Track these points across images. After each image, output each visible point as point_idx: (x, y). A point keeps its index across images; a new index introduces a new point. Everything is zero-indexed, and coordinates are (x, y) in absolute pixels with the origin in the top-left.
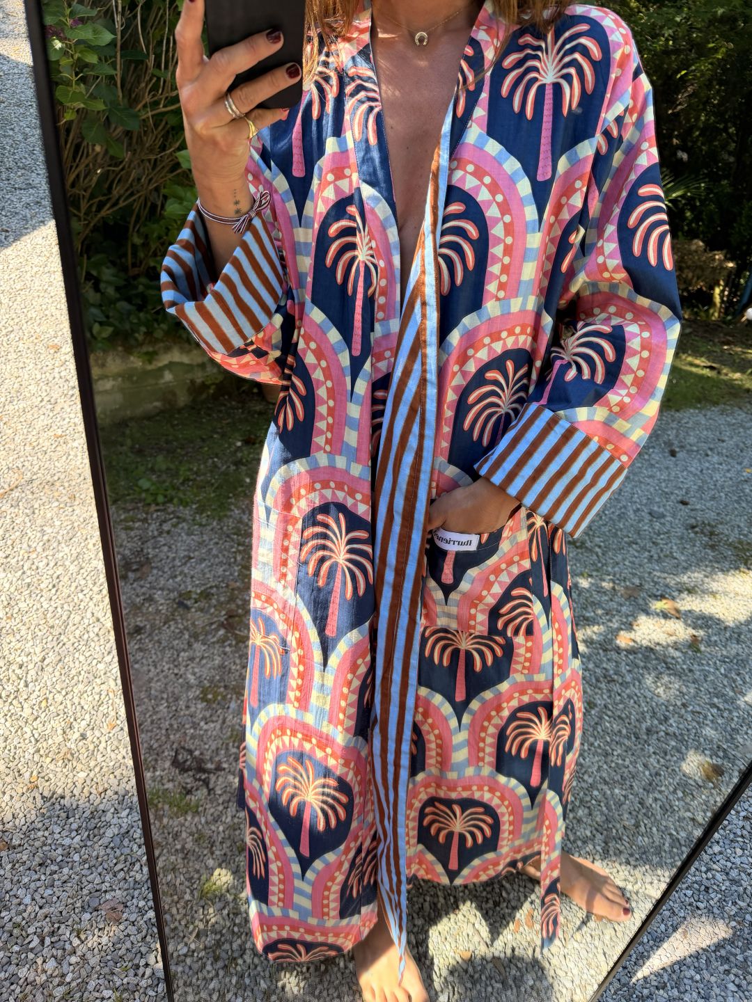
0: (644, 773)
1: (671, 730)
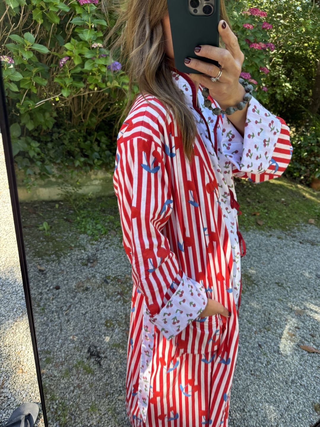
0: (286, 401)
1: (303, 383)
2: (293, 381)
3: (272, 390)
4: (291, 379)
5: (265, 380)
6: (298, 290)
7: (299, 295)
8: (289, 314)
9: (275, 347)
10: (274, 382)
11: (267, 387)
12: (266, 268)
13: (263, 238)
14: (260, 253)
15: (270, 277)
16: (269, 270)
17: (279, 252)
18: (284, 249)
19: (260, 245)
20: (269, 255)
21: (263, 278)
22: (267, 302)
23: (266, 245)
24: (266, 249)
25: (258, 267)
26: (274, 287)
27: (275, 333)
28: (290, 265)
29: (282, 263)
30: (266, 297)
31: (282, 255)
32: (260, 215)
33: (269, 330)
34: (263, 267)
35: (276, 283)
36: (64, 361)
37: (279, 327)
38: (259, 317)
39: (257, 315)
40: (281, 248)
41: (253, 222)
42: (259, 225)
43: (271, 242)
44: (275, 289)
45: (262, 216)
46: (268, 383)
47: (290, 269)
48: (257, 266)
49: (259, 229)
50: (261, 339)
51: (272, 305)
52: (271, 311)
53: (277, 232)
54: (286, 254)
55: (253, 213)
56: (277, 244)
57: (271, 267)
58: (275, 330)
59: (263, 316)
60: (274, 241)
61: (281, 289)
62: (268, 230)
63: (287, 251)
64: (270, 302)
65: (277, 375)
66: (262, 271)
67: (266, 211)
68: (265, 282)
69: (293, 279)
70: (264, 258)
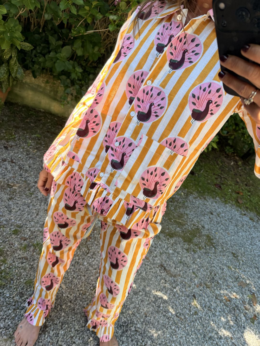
2: (210, 338)
3: (188, 336)
4: (210, 335)
5: (187, 325)
6: (250, 267)
7: (249, 271)
8: (233, 282)
9: (208, 303)
10: (194, 331)
11: (185, 332)
12: (229, 238)
13: (237, 214)
14: (229, 224)
15: (229, 247)
16: (231, 240)
17: (246, 230)
18: (252, 229)
19: (232, 218)
20: (236, 229)
21: (222, 244)
22: (217, 265)
23: (237, 220)
24: (236, 223)
25: (223, 235)
26: (229, 255)
27: (213, 292)
28: (251, 244)
29: (245, 240)
30: (218, 260)
31: (248, 233)
32: (243, 196)
33: (209, 288)
34: (226, 236)
35: (232, 253)
36: (28, 238)
37: (218, 289)
38: (205, 273)
39: (203, 271)
40: (249, 228)
41: (235, 199)
42: (239, 202)
43: (243, 220)
44: (230, 258)
45: (245, 197)
46: (188, 329)
47: (250, 247)
48: (221, 233)
49: (237, 206)
50: (199, 291)
51: (220, 269)
52: (217, 273)
53: (252, 214)
54: (252, 234)
55: (238, 192)
56: (248, 223)
57: (234, 239)
58: (215, 290)
59: (209, 274)
60: (246, 220)
61: (234, 260)
62: (244, 210)
63: (254, 232)
64: (220, 265)
65: (199, 327)
66: (225, 239)
67: (249, 194)
68: (223, 248)
69: (249, 256)
70: (231, 229)
